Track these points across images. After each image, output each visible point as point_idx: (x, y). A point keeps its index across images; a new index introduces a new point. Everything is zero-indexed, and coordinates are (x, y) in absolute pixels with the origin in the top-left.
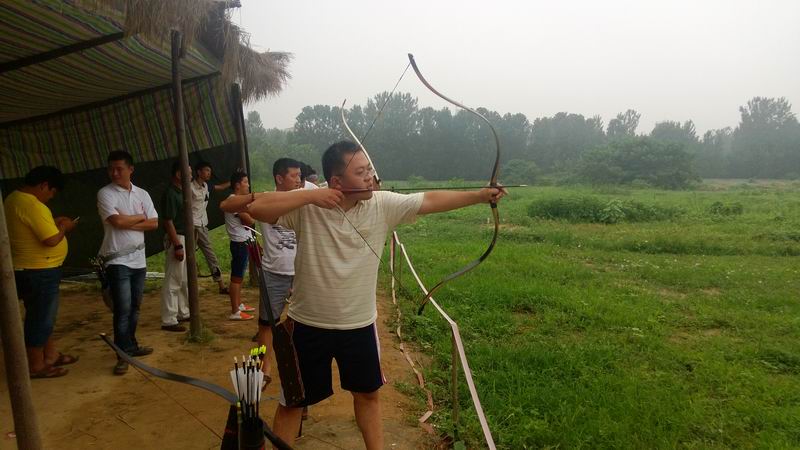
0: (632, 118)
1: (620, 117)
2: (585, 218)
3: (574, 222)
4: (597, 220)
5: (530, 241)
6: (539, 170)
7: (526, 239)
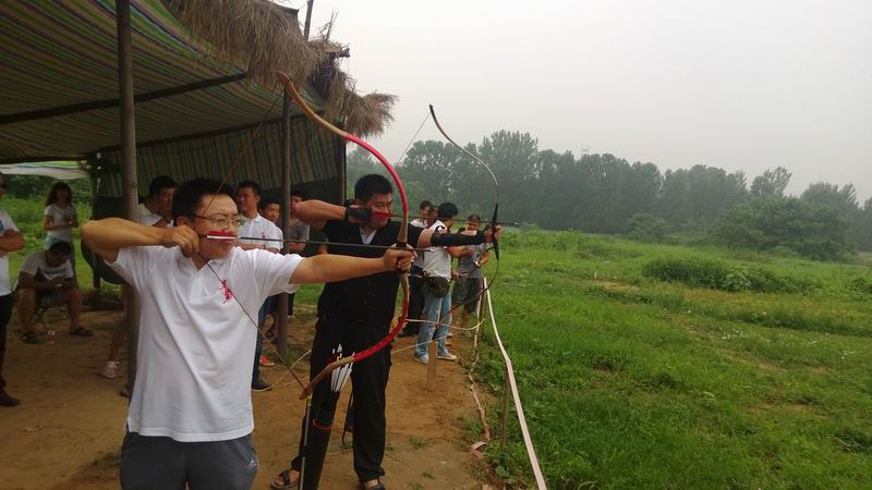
0: (783, 176)
1: (768, 174)
2: (705, 283)
3: (692, 286)
4: (719, 287)
5: (637, 302)
6: (668, 227)
7: (632, 299)
